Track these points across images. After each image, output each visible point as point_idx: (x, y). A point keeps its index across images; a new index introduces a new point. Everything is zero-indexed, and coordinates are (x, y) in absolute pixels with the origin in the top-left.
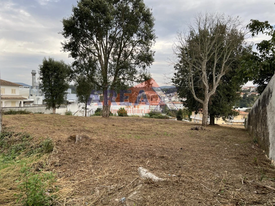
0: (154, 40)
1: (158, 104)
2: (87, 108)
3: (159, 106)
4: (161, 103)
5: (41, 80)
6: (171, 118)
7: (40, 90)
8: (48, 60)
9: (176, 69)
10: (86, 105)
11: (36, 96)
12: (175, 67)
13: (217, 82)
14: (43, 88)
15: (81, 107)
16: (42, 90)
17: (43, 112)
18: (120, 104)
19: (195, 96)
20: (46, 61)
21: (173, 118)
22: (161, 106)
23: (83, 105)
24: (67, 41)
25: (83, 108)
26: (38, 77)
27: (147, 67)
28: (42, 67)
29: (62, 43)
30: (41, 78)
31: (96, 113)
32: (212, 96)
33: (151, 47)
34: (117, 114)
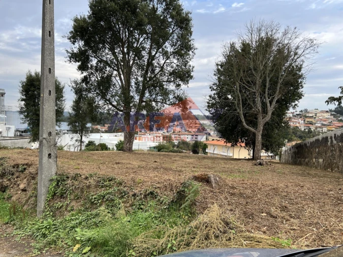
0: (193, 52)
1: (161, 135)
2: (83, 140)
3: (161, 138)
4: (164, 134)
5: (23, 102)
6: (186, 153)
7: (22, 116)
8: (33, 74)
9: (213, 89)
10: (81, 136)
11: (5, 125)
12: (210, 88)
13: (273, 106)
14: (26, 114)
15: (75, 139)
16: (24, 116)
17: (25, 146)
18: (116, 136)
19: (244, 124)
20: (31, 76)
21: (188, 152)
22: (164, 138)
23: (77, 136)
24: (75, 48)
25: (76, 141)
26: (19, 98)
27: (183, 86)
28: (24, 84)
29: (67, 51)
30: (23, 100)
31: (88, 147)
32: (267, 124)
33: (190, 60)
34: (115, 148)
